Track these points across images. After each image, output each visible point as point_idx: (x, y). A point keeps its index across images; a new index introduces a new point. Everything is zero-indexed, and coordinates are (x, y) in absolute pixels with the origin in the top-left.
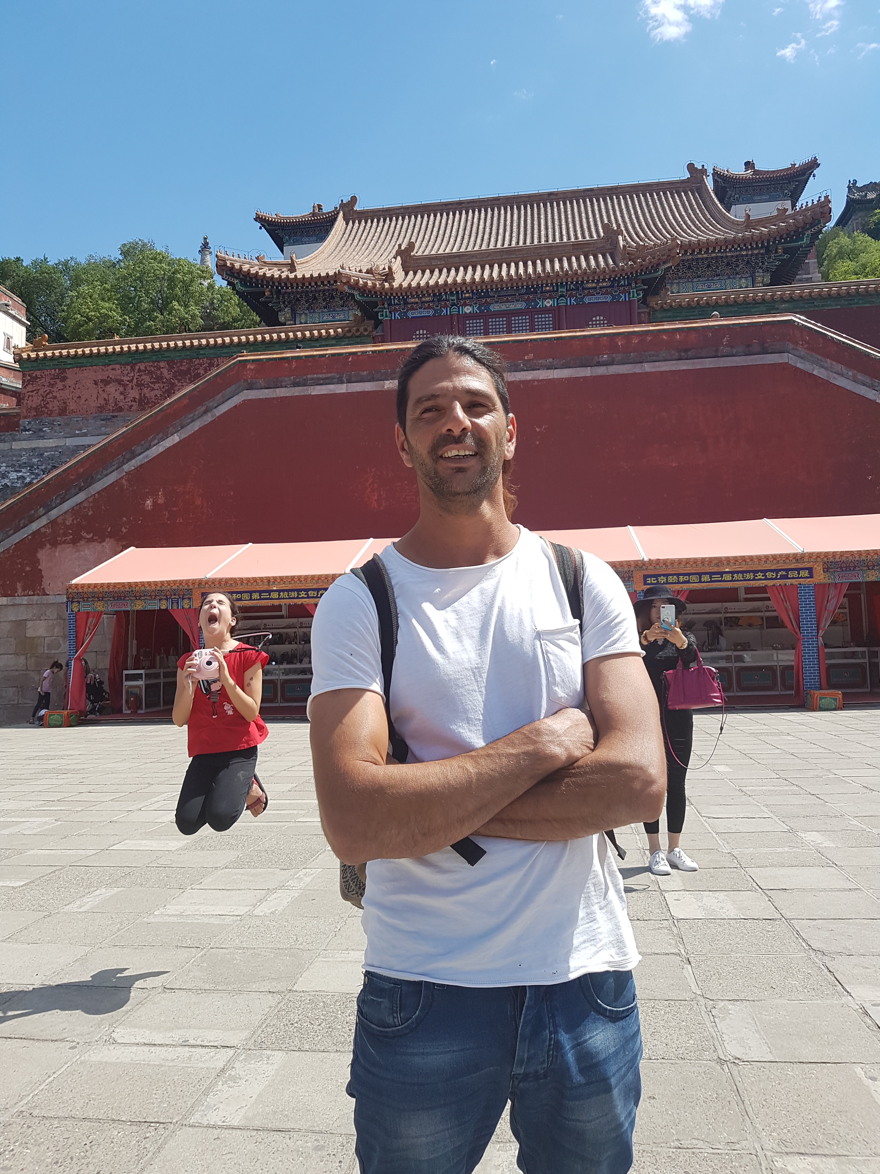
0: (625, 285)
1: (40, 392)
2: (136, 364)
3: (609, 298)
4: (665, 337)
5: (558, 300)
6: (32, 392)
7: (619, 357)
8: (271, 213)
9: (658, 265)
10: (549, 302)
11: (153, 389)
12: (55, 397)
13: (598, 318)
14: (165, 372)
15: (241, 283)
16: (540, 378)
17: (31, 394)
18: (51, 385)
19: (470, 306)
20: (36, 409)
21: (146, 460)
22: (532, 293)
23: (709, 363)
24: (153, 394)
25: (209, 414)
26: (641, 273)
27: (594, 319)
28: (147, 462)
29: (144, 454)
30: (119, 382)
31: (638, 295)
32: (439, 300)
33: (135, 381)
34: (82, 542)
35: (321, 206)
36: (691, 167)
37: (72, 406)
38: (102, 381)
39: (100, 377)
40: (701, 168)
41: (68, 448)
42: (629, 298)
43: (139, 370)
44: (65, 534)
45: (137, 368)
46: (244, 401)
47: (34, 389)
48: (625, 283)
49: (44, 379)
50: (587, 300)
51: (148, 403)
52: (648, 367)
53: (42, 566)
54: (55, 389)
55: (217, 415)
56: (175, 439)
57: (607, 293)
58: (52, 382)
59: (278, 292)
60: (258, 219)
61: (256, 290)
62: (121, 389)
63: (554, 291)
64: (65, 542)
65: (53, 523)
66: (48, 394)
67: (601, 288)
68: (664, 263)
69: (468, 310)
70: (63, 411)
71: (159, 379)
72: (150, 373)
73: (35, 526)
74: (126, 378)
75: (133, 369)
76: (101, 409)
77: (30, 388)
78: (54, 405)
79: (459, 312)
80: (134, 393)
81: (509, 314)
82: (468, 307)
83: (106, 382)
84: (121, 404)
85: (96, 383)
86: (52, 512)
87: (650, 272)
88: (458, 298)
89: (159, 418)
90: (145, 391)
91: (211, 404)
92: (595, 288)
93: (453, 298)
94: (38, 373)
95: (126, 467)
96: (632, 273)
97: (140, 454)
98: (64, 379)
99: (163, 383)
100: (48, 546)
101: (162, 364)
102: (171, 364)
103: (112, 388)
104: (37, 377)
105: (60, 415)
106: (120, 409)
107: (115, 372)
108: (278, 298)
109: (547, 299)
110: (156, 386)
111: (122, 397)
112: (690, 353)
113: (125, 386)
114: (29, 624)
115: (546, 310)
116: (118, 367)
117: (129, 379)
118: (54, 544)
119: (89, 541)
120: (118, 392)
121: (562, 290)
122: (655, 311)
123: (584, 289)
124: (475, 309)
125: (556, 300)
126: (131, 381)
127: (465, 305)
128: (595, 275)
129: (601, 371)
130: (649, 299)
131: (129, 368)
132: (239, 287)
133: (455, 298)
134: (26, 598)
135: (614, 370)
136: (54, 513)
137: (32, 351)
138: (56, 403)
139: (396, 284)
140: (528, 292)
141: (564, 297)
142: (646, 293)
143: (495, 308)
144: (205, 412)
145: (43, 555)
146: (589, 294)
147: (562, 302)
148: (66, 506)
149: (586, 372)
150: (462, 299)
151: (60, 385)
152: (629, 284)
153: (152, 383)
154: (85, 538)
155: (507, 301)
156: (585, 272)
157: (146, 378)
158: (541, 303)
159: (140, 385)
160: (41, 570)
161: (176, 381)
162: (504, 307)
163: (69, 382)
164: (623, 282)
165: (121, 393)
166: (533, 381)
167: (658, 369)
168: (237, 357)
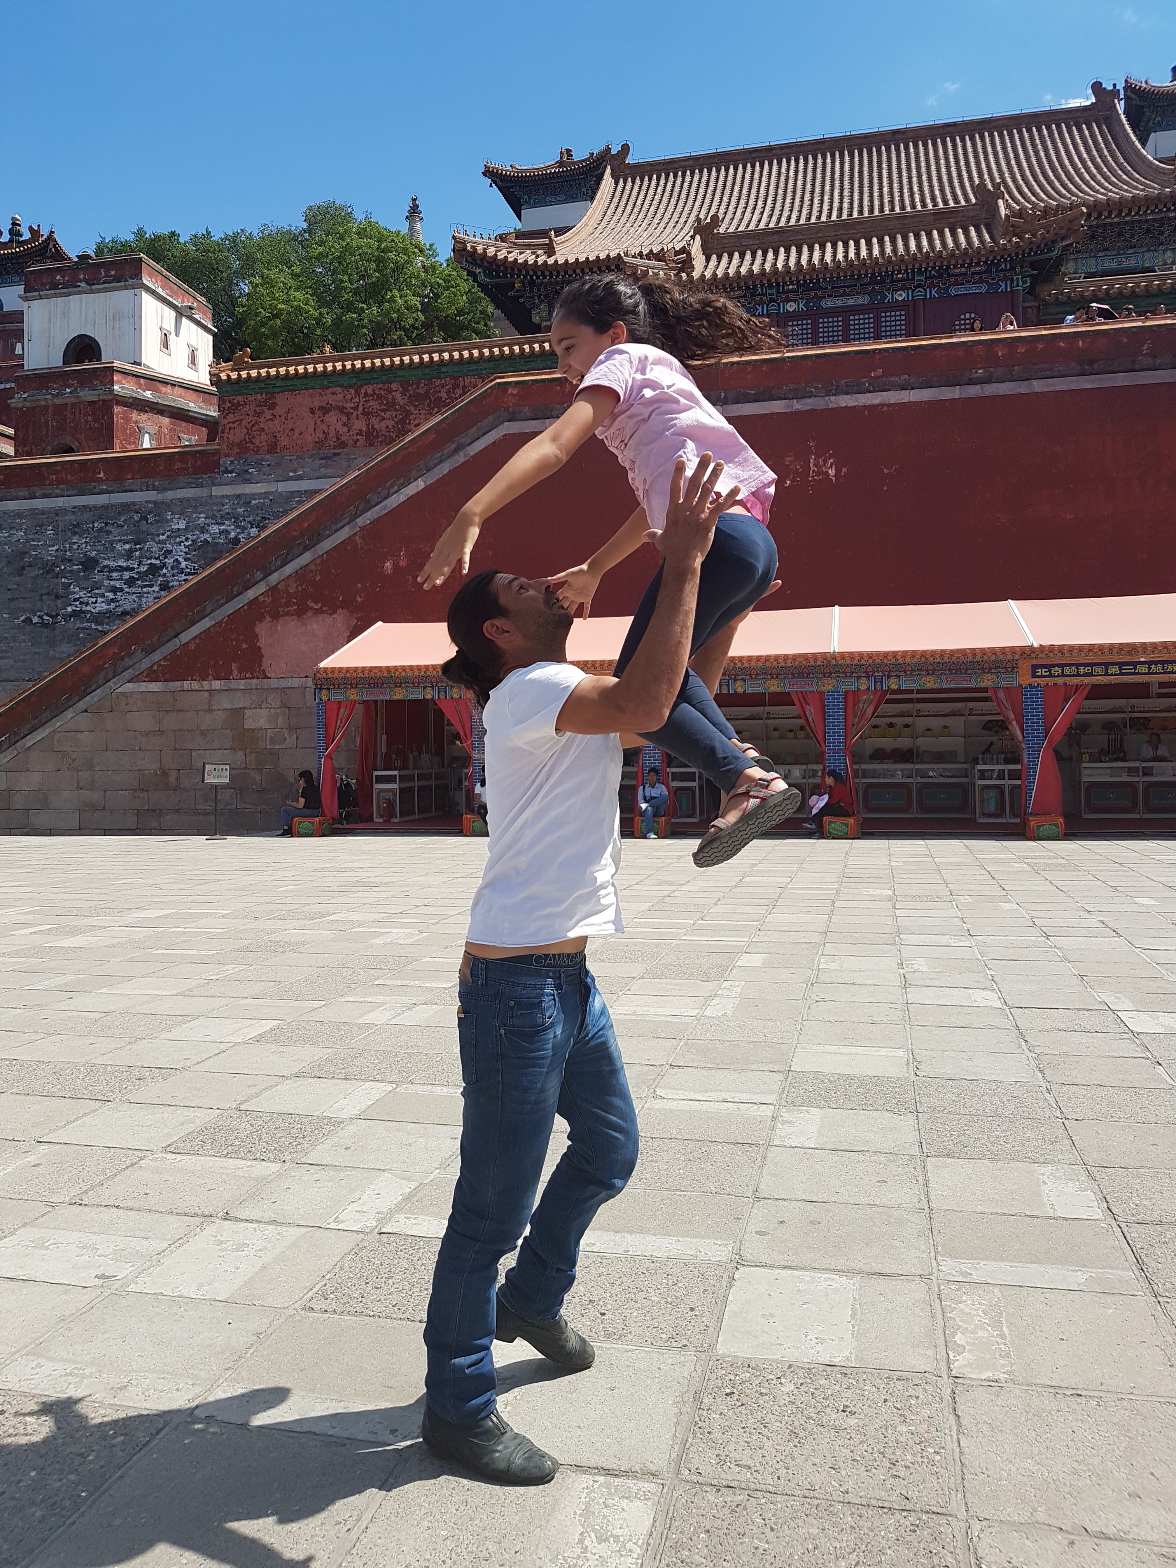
0: (1006, 270)
1: (243, 423)
2: (362, 386)
3: (984, 288)
4: (1062, 344)
5: (913, 291)
6: (234, 422)
7: (1000, 371)
8: (504, 164)
9: (1054, 242)
10: (901, 295)
11: (384, 419)
12: (263, 430)
13: (968, 316)
14: (398, 395)
15: (484, 272)
16: (891, 402)
17: (232, 425)
18: (258, 415)
19: (794, 301)
20: (239, 444)
21: (385, 512)
22: (878, 283)
23: (1121, 380)
24: (383, 424)
25: (461, 453)
26: (1029, 254)
27: (962, 317)
28: (386, 514)
29: (383, 504)
30: (342, 409)
31: (1024, 283)
32: (753, 295)
33: (361, 408)
34: (309, 614)
35: (571, 151)
36: (1097, 87)
37: (284, 441)
38: (320, 408)
39: (317, 404)
40: (1111, 88)
41: (281, 494)
42: (1012, 287)
43: (366, 394)
44: (288, 604)
45: (363, 391)
46: (506, 435)
47: (236, 419)
48: (1006, 265)
49: (248, 406)
50: (953, 291)
51: (377, 436)
52: (1037, 386)
53: (262, 643)
54: (262, 420)
55: (472, 454)
56: (420, 485)
57: (980, 281)
58: (258, 409)
59: (532, 283)
60: (489, 173)
61: (504, 280)
62: (344, 419)
63: (908, 279)
64: (288, 614)
65: (273, 590)
66: (253, 426)
67: (973, 274)
68: (1063, 239)
69: (791, 307)
70: (273, 448)
71: (391, 405)
72: (379, 397)
73: (251, 594)
74: (349, 405)
75: (357, 393)
76: (319, 444)
77: (231, 417)
78: (262, 440)
79: (779, 310)
80: (360, 425)
81: (846, 312)
82: (792, 303)
83: (325, 410)
84: (344, 438)
85: (312, 412)
86: (271, 577)
87: (1042, 252)
88: (778, 292)
89: (399, 458)
90: (374, 421)
91: (464, 440)
92: (966, 274)
93: (771, 292)
94: (240, 399)
95: (360, 521)
96: (1017, 254)
97: (376, 505)
98: (273, 406)
99: (396, 410)
100: (268, 618)
101: (394, 386)
102: (405, 385)
103: (332, 418)
104: (239, 404)
105: (269, 452)
106: (344, 445)
107: (335, 396)
108: (531, 291)
109: (898, 290)
110: (387, 415)
111: (345, 429)
112: (1096, 366)
113: (349, 415)
114: (248, 713)
115: (897, 306)
116: (339, 390)
117: (353, 405)
118: (276, 617)
119: (318, 612)
120: (340, 423)
121: (919, 278)
122: (1047, 304)
123: (949, 276)
124: (801, 305)
125: (910, 291)
126: (356, 408)
127: (788, 300)
128: (966, 257)
129: (973, 391)
130: (1038, 288)
131: (353, 391)
132: (482, 278)
133: (774, 291)
134: (243, 681)
135: (991, 389)
136: (274, 578)
137: (232, 370)
138: (264, 437)
139: (696, 274)
140: (873, 281)
141: (922, 287)
142: (1035, 280)
143: (828, 303)
144: (456, 451)
145: (261, 629)
146: (956, 283)
147: (919, 294)
148: (288, 569)
149: (954, 393)
150: (783, 292)
151: (268, 414)
152: (1013, 269)
153: (380, 410)
154: (312, 608)
155: (845, 294)
156: (952, 254)
157: (375, 405)
158: (890, 296)
159: (367, 414)
160: (260, 648)
161: (412, 408)
162: (840, 303)
163: (279, 410)
164: (1003, 266)
165: (344, 425)
166: (881, 405)
167: (1052, 389)
168: (495, 379)
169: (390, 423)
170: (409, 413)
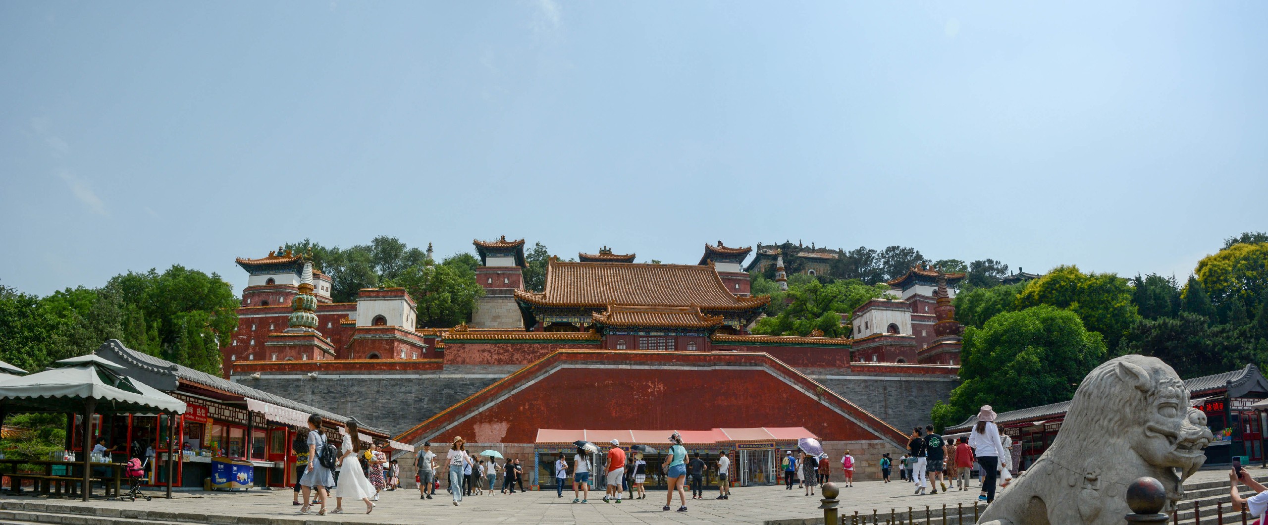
0: (702, 330)
1: (452, 352)
2: (497, 344)
3: (696, 335)
5: (676, 333)
6: (449, 353)
7: (707, 363)
12: (460, 356)
14: (510, 348)
16: (679, 369)
18: (459, 350)
20: (451, 361)
22: (666, 330)
24: (504, 357)
27: (690, 342)
29: (520, 387)
30: (489, 351)
31: (706, 335)
32: (629, 329)
33: (496, 351)
34: (492, 423)
37: (467, 360)
39: (480, 349)
41: (468, 379)
42: (703, 336)
43: (498, 347)
44: (485, 419)
47: (450, 351)
49: (454, 347)
50: (687, 335)
51: (502, 361)
53: (476, 431)
54: (460, 353)
55: (553, 373)
57: (695, 333)
62: (490, 354)
63: (675, 330)
64: (485, 422)
65: (480, 414)
66: (456, 354)
67: (693, 331)
69: (641, 333)
70: (464, 362)
71: (507, 351)
72: (503, 348)
73: (473, 414)
74: (492, 350)
75: (495, 346)
76: (480, 362)
77: (448, 351)
78: (460, 359)
79: (637, 335)
80: (495, 357)
81: (657, 337)
83: (484, 351)
84: (489, 361)
85: (479, 351)
87: (712, 327)
90: (501, 356)
91: (548, 369)
93: (635, 330)
94: (452, 345)
96: (706, 327)
97: (517, 387)
98: (464, 348)
99: (509, 353)
100: (477, 423)
101: (509, 345)
102: (513, 345)
103: (486, 354)
104: (451, 347)
105: (462, 364)
106: (489, 363)
107: (487, 347)
110: (506, 354)
111: (490, 358)
113: (492, 353)
115: (671, 337)
116: (489, 344)
118: (481, 423)
119: (497, 422)
120: (488, 356)
121: (678, 330)
122: (712, 341)
123: (686, 331)
124: (644, 334)
126: (494, 351)
128: (693, 326)
129: (699, 368)
136: (481, 410)
137: (450, 335)
141: (679, 333)
142: (709, 334)
143: (652, 334)
144: (546, 372)
145: (476, 427)
148: (486, 407)
150: (638, 330)
151: (462, 351)
154: (494, 420)
155: (657, 332)
157: (501, 351)
158: (670, 334)
159: (499, 354)
160: (474, 433)
162: (655, 335)
163: (466, 350)
165: (490, 356)
167: (720, 369)
168: (558, 350)
169: (507, 357)
170: (513, 355)
